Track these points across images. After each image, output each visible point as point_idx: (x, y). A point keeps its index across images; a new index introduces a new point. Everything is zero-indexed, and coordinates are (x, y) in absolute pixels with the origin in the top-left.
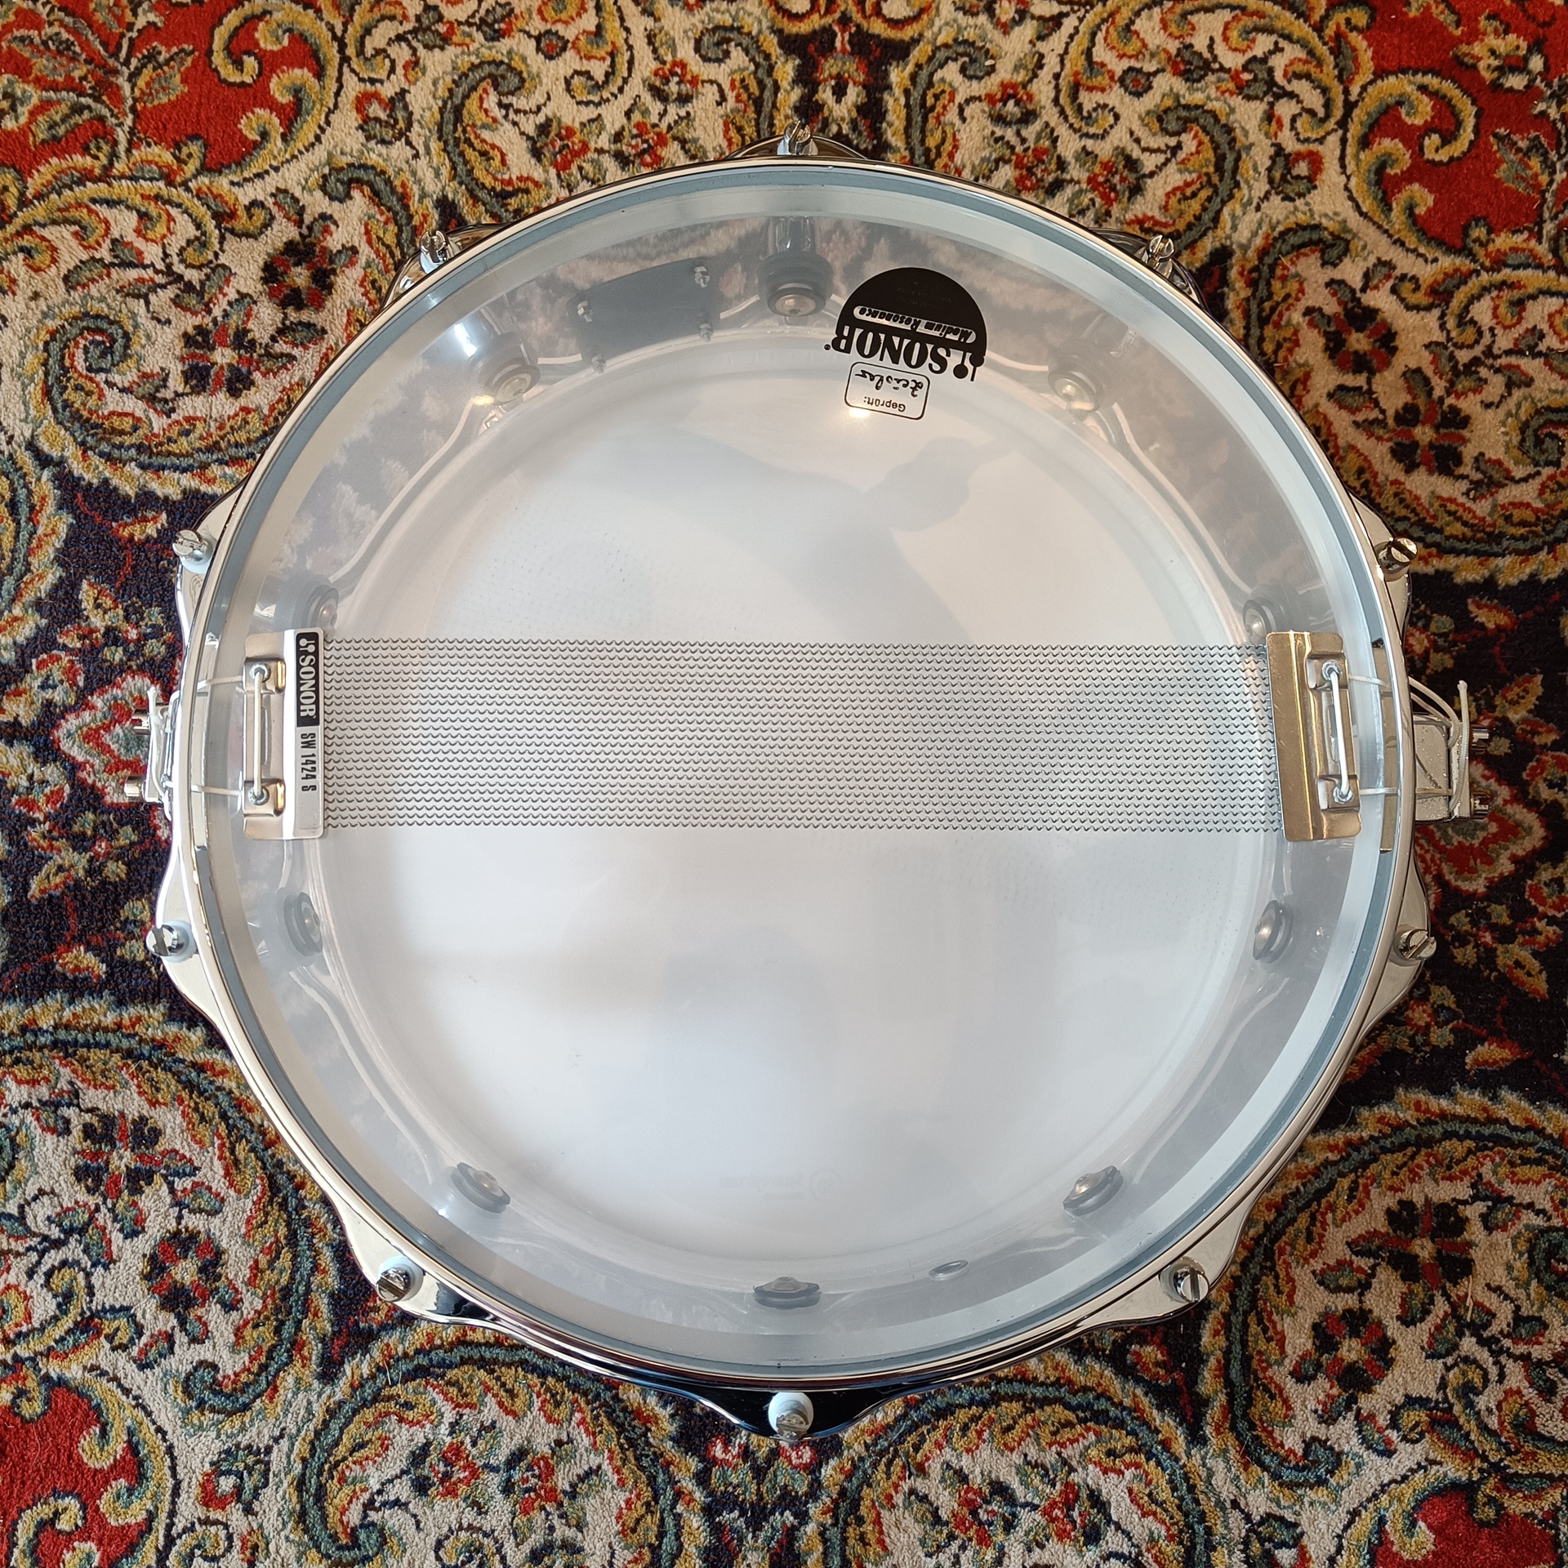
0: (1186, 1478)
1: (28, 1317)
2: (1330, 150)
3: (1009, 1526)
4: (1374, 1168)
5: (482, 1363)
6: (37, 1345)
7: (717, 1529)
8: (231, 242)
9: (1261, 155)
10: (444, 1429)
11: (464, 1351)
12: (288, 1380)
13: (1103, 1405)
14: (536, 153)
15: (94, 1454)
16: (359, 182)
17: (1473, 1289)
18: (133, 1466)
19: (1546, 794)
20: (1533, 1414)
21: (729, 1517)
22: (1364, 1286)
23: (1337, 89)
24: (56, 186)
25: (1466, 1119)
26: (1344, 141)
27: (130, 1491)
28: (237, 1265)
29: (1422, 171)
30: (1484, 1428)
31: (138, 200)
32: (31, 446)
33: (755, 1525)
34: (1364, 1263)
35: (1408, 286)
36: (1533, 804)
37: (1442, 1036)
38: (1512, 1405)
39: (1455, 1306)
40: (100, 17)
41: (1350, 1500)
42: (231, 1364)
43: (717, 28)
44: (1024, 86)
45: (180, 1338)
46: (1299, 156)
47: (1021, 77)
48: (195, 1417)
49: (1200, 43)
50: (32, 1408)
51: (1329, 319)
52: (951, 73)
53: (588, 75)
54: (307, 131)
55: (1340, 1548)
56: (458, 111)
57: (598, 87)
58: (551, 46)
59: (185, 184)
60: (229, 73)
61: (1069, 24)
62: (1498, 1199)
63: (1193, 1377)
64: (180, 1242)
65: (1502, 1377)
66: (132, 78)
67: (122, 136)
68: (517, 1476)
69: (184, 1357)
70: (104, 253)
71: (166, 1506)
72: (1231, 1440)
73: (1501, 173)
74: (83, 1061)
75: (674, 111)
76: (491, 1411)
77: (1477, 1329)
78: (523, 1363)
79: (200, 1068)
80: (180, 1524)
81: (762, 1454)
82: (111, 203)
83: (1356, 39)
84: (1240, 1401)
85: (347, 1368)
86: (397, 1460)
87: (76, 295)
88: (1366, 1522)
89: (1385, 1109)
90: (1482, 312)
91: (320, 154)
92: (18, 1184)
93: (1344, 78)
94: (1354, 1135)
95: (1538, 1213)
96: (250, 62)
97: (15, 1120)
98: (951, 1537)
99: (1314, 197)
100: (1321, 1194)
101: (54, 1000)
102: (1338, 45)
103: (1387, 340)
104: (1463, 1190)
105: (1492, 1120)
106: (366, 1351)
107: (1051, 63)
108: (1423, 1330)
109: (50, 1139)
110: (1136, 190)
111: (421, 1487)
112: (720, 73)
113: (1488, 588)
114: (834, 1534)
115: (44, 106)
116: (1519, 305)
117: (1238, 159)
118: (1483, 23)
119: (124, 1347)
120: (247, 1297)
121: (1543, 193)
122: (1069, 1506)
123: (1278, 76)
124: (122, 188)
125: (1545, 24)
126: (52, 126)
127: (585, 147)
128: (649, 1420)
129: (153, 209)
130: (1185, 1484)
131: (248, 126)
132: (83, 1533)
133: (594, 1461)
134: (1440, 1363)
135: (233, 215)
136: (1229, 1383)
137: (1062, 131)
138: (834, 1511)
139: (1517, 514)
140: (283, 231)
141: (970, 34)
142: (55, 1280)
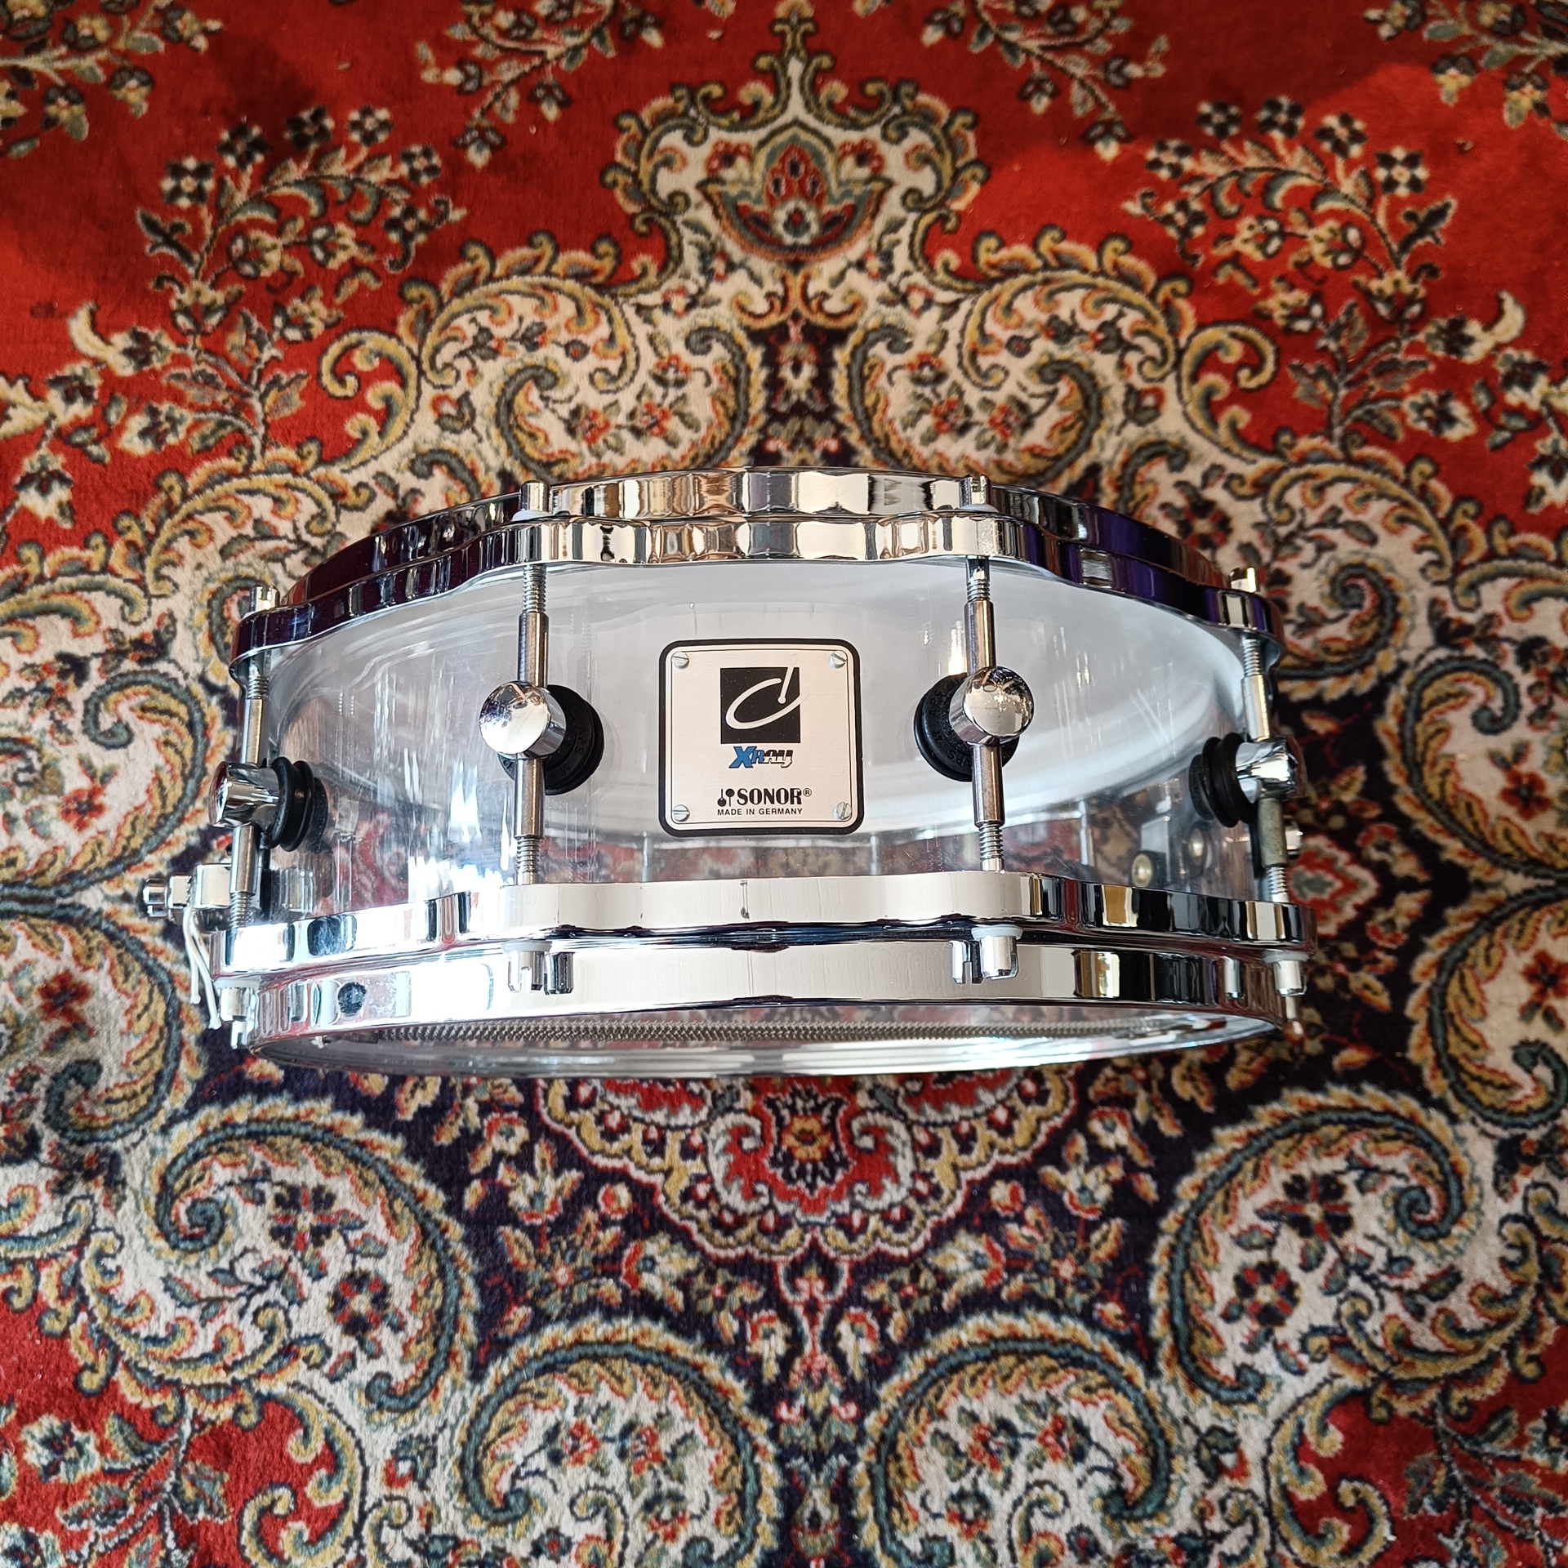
0: (1147, 1403)
1: (242, 1348)
2: (1169, 385)
3: (1014, 1452)
4: (1271, 1152)
5: (595, 1358)
6: (250, 1369)
7: (787, 1474)
8: (344, 514)
9: (1117, 394)
10: (570, 1411)
11: (580, 1350)
12: (446, 1383)
13: (1078, 1352)
14: (571, 431)
15: (299, 1451)
16: (438, 463)
17: (1353, 1240)
18: (331, 1459)
19: (1376, 855)
20: (1408, 1332)
21: (798, 1463)
22: (1270, 1244)
23: (1169, 340)
24: (210, 483)
25: (1338, 1109)
26: (1179, 379)
27: (330, 1478)
28: (400, 1297)
29: (1239, 396)
30: (1373, 1346)
31: (271, 489)
32: (202, 679)
33: (817, 1467)
34: (1269, 1226)
35: (1235, 483)
36: (1366, 864)
37: (1313, 1047)
38: (1393, 1327)
39: (1342, 1254)
40: (235, 355)
41: (1274, 1410)
42: (401, 1374)
43: (701, 329)
44: (936, 354)
45: (361, 1356)
46: (1145, 393)
47: (932, 348)
48: (376, 1417)
49: (1064, 314)
50: (249, 1419)
51: (1179, 511)
52: (880, 350)
53: (605, 371)
54: (396, 428)
55: (1270, 1451)
56: (510, 405)
57: (614, 379)
58: (576, 351)
59: (307, 475)
60: (335, 389)
61: (965, 307)
62: (1368, 1169)
63: (1145, 1325)
64: (356, 1281)
65: (1382, 1305)
66: (262, 399)
67: (257, 442)
68: (629, 1443)
69: (365, 1370)
70: (248, 530)
71: (358, 1488)
72: (1179, 1372)
73: (1299, 392)
74: (271, 1146)
75: (673, 393)
76: (605, 1395)
77: (1360, 1270)
78: (628, 1356)
79: (362, 1145)
80: (370, 1502)
81: (818, 1411)
82: (251, 492)
83: (1182, 304)
84: (1183, 1338)
85: (492, 1370)
86: (535, 1438)
87: (230, 563)
88: (1289, 1426)
89: (1276, 1107)
90: (1294, 497)
91: (407, 444)
92: (227, 1245)
93: (1174, 330)
94: (1252, 1127)
95: (1401, 1176)
96: (351, 381)
97: (221, 1196)
98: (970, 1465)
99: (1159, 422)
100: (1232, 1175)
101: (246, 1101)
102: (1168, 309)
103: (1224, 525)
104: (1339, 1163)
105: (1358, 1108)
106: (505, 1355)
107: (954, 337)
108: (1319, 1275)
109: (250, 1208)
110: (1027, 425)
111: (555, 1458)
112: (707, 362)
113: (1316, 704)
114: (878, 1470)
115: (197, 424)
116: (1320, 490)
117: (1100, 399)
118: (1273, 284)
119: (317, 1366)
120: (410, 1319)
121: (1330, 405)
122: (1058, 1433)
123: (1126, 334)
124: (259, 481)
125: (1321, 282)
126: (204, 438)
127: (607, 425)
128: (727, 1393)
129: (284, 494)
130: (1145, 1408)
131: (352, 428)
132: (295, 1514)
133: (688, 1428)
134: (1334, 1300)
135: (344, 494)
136: (1174, 1328)
137: (967, 386)
138: (877, 1451)
139: (1335, 646)
140: (383, 504)
141: (891, 319)
142: (261, 1318)
